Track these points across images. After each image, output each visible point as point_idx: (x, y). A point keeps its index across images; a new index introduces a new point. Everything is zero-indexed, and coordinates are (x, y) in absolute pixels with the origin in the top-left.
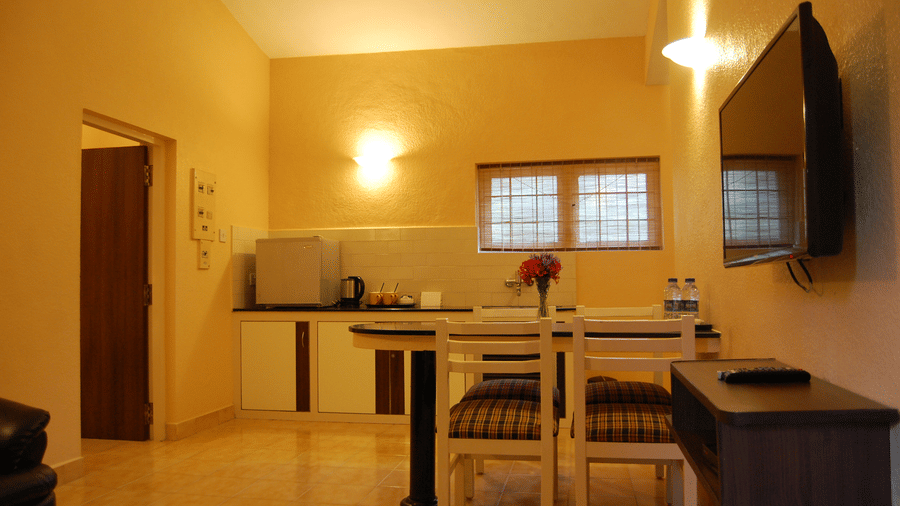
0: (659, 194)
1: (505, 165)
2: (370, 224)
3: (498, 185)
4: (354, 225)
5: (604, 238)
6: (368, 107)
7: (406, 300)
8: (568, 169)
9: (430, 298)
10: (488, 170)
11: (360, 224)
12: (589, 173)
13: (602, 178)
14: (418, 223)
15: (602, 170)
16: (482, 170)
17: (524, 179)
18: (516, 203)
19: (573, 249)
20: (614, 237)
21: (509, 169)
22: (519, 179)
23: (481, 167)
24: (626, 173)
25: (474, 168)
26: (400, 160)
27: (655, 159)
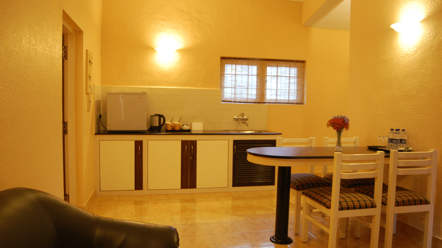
0: (304, 78)
1: (234, 58)
2: (163, 85)
3: (229, 69)
4: (154, 85)
5: (279, 98)
6: (163, 20)
7: (186, 127)
8: (263, 63)
9: (197, 127)
10: (225, 59)
11: (157, 85)
12: (274, 66)
13: (279, 68)
14: (190, 86)
15: (279, 64)
16: (222, 60)
17: (243, 66)
18: (239, 78)
19: (265, 103)
20: (283, 97)
21: (236, 60)
22: (241, 66)
23: (222, 58)
24: (290, 67)
25: (220, 58)
26: (181, 51)
27: (303, 62)
